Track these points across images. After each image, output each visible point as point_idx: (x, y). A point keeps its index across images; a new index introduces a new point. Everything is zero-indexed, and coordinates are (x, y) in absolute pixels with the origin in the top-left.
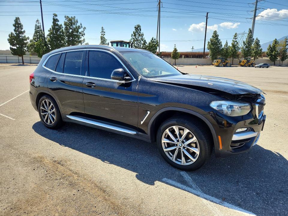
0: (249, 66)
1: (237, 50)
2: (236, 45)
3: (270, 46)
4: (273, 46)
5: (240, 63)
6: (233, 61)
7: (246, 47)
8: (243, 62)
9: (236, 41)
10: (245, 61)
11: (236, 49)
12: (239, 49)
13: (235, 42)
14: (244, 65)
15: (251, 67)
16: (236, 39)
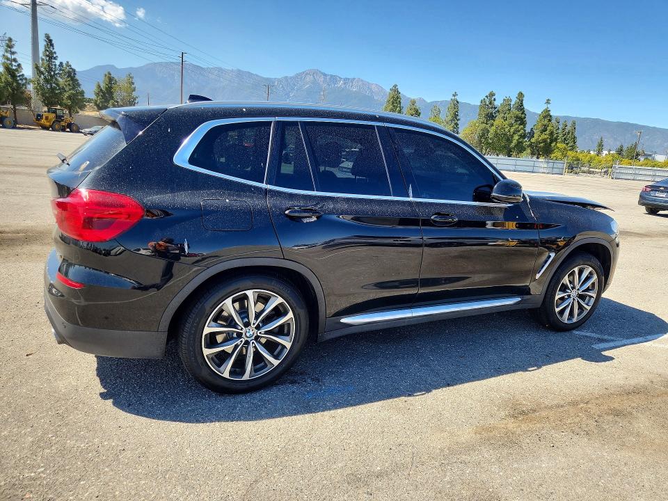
0: (63, 130)
1: (23, 85)
2: (16, 70)
3: (99, 86)
4: (106, 89)
5: (38, 119)
6: (15, 112)
7: (47, 81)
8: (47, 118)
9: (15, 60)
10: (52, 116)
11: (20, 82)
12: (28, 81)
13: (14, 63)
14: (51, 126)
15: (68, 132)
16: (13, 53)
